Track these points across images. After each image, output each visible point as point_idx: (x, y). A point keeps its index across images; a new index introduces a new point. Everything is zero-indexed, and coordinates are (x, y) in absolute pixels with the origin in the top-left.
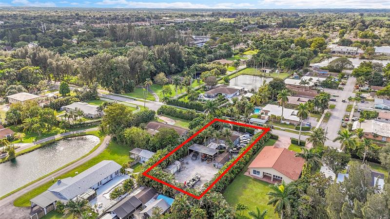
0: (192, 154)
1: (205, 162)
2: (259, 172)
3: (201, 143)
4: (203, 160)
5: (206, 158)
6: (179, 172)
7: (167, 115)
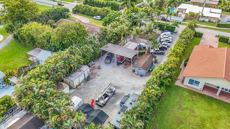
0: (106, 55)
1: (122, 66)
2: (197, 83)
3: (116, 42)
4: (119, 64)
5: (123, 61)
7: (82, 14)
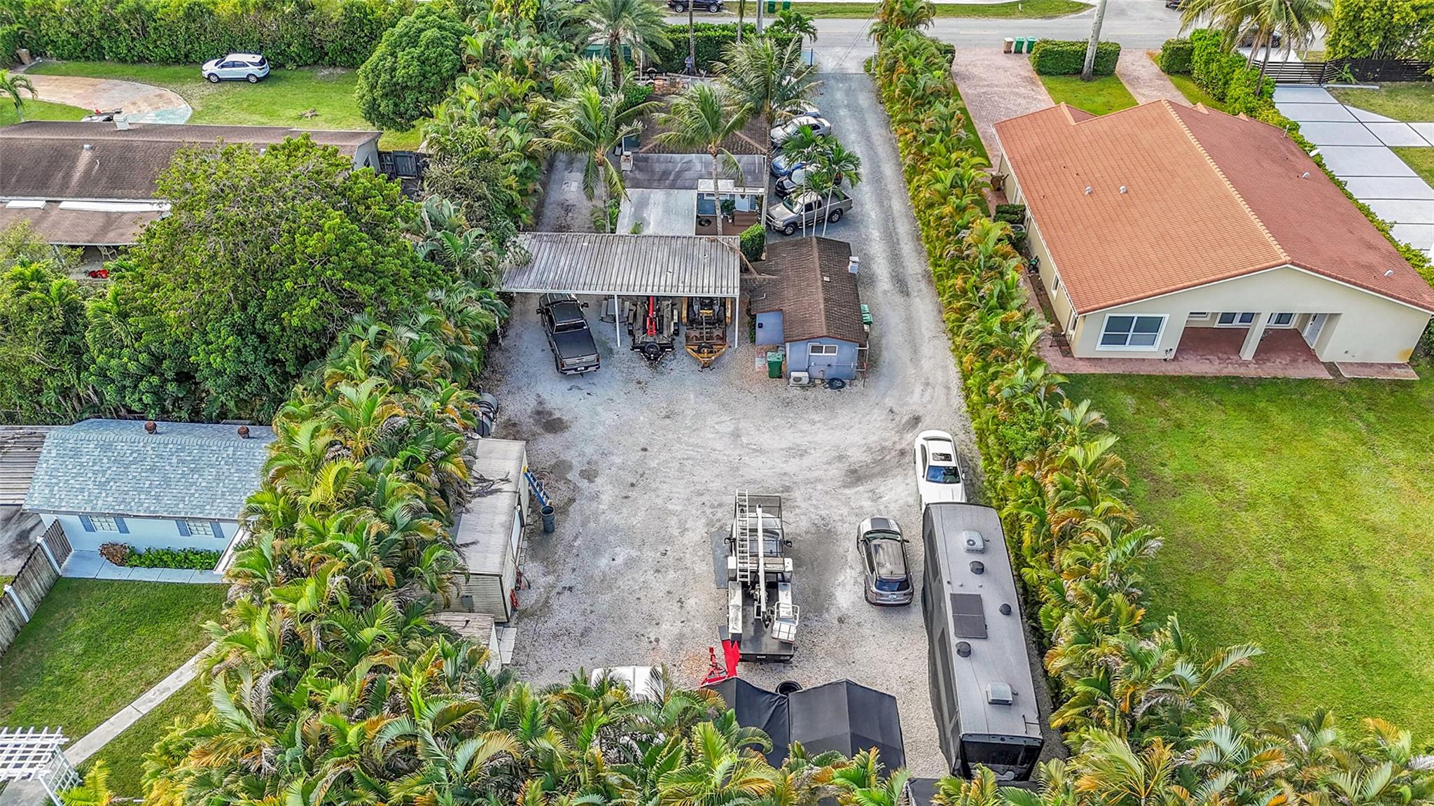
1: (681, 364)
2: (1150, 326)
4: (654, 355)
6: (548, 530)
7: (82, 64)
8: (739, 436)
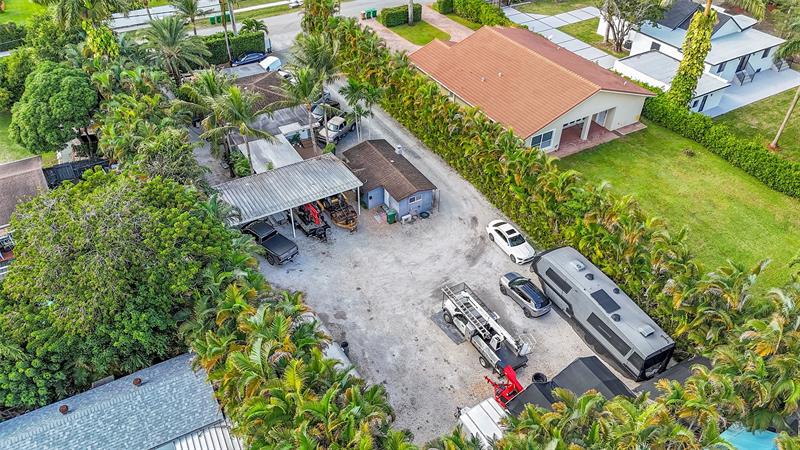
8: (400, 261)
